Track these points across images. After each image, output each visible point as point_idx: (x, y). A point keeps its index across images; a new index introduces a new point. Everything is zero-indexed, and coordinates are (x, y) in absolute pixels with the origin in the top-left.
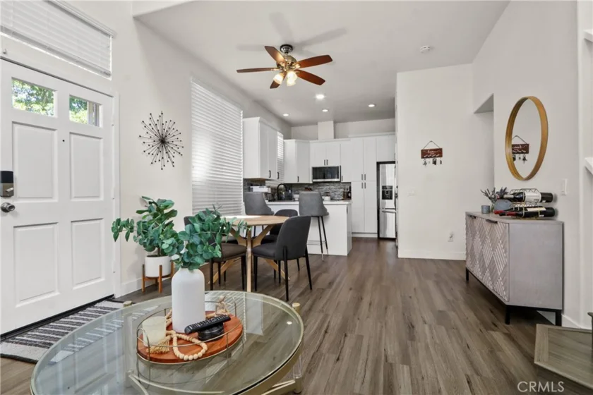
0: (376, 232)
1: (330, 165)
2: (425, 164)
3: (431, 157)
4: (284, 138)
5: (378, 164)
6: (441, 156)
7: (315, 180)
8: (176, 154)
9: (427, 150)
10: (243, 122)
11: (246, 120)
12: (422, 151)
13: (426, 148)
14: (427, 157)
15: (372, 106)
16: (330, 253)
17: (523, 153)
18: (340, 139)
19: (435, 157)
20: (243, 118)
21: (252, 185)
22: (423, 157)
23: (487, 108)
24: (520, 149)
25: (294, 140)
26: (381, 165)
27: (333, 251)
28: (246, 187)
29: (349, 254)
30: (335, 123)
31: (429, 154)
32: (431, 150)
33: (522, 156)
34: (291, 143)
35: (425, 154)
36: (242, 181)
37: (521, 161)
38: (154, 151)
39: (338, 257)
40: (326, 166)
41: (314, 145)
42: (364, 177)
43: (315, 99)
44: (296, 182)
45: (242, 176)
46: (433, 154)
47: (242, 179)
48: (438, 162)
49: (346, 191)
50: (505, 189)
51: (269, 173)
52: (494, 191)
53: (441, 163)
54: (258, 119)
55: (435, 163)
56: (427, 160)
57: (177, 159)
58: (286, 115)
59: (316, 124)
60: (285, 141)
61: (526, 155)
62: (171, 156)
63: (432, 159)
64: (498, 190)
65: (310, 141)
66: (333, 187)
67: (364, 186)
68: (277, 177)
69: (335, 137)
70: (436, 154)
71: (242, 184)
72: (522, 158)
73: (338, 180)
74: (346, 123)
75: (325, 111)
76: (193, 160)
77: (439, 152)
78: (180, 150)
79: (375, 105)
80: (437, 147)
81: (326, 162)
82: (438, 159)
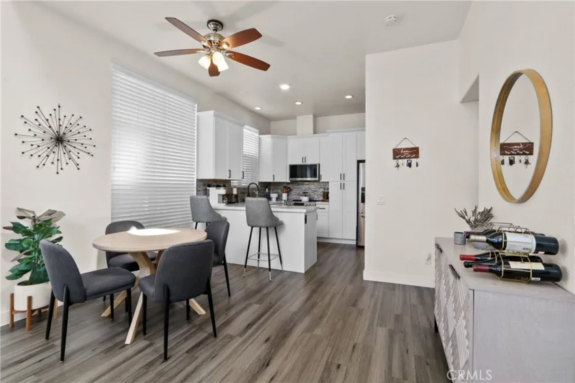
0: (355, 238)
1: (309, 162)
2: (398, 166)
3: (405, 158)
4: (259, 134)
5: (359, 162)
6: (417, 157)
7: (293, 179)
8: (82, 155)
9: (400, 150)
10: (198, 117)
11: (201, 114)
12: (394, 150)
13: (399, 147)
14: (400, 158)
15: (349, 97)
16: (285, 269)
17: (524, 154)
18: (321, 134)
19: (410, 158)
20: (198, 111)
21: (209, 186)
22: (395, 158)
23: (472, 97)
24: (521, 150)
25: (270, 136)
26: (361, 164)
27: (287, 267)
28: (200, 189)
29: (306, 272)
30: (315, 117)
31: (402, 154)
32: (405, 149)
33: (523, 158)
34: (267, 139)
35: (397, 154)
36: (195, 182)
37: (523, 164)
38: (43, 151)
39: (293, 274)
40: (304, 163)
41: (292, 141)
42: (343, 177)
43: (280, 89)
44: (271, 180)
45: (195, 176)
46: (404, 155)
47: (195, 180)
48: (414, 164)
49: (324, 191)
50: (491, 210)
51: (228, 172)
52: (475, 211)
53: (417, 165)
54: (212, 112)
55: (410, 165)
56: (400, 161)
57: (84, 160)
58: (258, 108)
59: (296, 118)
60: (261, 136)
61: (530, 157)
62: (75, 157)
63: (406, 160)
64: (481, 209)
65: (289, 137)
66: (312, 186)
67: (342, 187)
68: (242, 177)
69: (315, 133)
70: (412, 154)
71: (195, 185)
72: (523, 160)
73: (317, 179)
74: (328, 117)
75: (298, 103)
76: (113, 161)
77: (415, 152)
78: (90, 149)
79: (353, 96)
80: (412, 146)
81: (304, 159)
82: (414, 161)
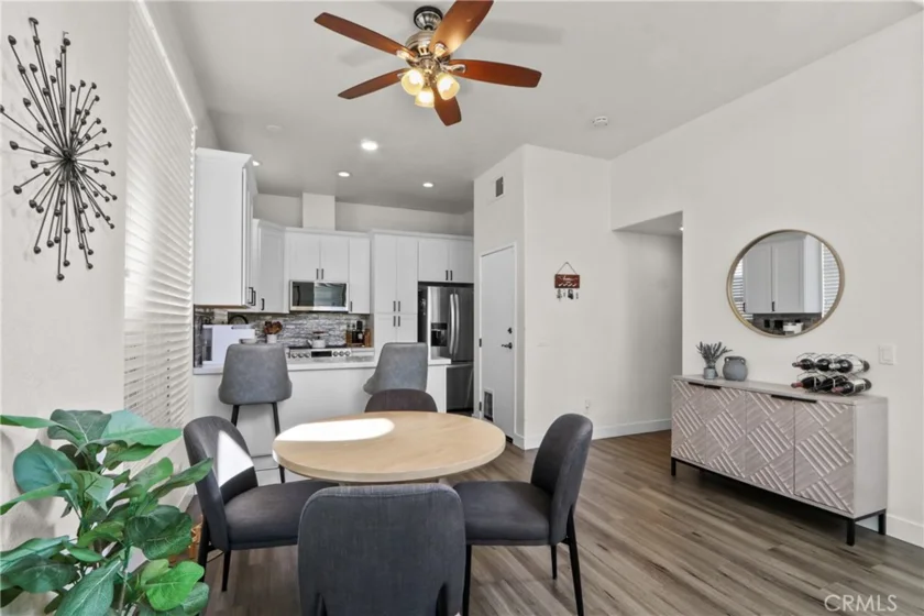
2: (559, 296)
3: (567, 287)
6: (578, 287)
7: (294, 308)
9: (562, 276)
10: (196, 156)
11: (199, 151)
12: (557, 276)
13: (561, 273)
14: (562, 287)
15: (428, 185)
18: (348, 233)
19: (571, 287)
20: (196, 145)
22: (557, 286)
26: (430, 288)
30: (338, 200)
31: (564, 282)
32: (568, 276)
35: (560, 281)
36: (191, 312)
40: (320, 281)
41: (292, 237)
42: (397, 306)
44: (260, 310)
45: (191, 298)
46: (567, 283)
48: (574, 295)
49: (351, 328)
53: (578, 298)
55: (571, 296)
56: (562, 291)
59: (300, 195)
63: (567, 290)
65: (288, 229)
67: (398, 322)
69: (338, 228)
70: (573, 283)
73: (346, 309)
77: (575, 281)
80: (573, 273)
81: (320, 273)
82: (575, 291)
